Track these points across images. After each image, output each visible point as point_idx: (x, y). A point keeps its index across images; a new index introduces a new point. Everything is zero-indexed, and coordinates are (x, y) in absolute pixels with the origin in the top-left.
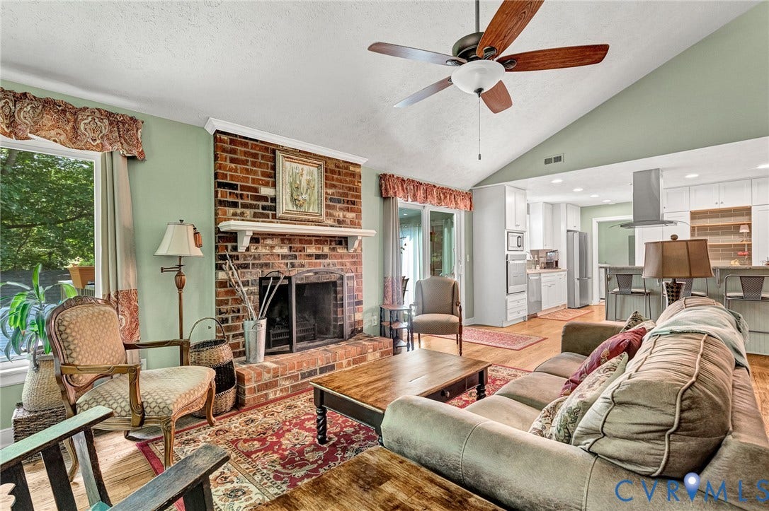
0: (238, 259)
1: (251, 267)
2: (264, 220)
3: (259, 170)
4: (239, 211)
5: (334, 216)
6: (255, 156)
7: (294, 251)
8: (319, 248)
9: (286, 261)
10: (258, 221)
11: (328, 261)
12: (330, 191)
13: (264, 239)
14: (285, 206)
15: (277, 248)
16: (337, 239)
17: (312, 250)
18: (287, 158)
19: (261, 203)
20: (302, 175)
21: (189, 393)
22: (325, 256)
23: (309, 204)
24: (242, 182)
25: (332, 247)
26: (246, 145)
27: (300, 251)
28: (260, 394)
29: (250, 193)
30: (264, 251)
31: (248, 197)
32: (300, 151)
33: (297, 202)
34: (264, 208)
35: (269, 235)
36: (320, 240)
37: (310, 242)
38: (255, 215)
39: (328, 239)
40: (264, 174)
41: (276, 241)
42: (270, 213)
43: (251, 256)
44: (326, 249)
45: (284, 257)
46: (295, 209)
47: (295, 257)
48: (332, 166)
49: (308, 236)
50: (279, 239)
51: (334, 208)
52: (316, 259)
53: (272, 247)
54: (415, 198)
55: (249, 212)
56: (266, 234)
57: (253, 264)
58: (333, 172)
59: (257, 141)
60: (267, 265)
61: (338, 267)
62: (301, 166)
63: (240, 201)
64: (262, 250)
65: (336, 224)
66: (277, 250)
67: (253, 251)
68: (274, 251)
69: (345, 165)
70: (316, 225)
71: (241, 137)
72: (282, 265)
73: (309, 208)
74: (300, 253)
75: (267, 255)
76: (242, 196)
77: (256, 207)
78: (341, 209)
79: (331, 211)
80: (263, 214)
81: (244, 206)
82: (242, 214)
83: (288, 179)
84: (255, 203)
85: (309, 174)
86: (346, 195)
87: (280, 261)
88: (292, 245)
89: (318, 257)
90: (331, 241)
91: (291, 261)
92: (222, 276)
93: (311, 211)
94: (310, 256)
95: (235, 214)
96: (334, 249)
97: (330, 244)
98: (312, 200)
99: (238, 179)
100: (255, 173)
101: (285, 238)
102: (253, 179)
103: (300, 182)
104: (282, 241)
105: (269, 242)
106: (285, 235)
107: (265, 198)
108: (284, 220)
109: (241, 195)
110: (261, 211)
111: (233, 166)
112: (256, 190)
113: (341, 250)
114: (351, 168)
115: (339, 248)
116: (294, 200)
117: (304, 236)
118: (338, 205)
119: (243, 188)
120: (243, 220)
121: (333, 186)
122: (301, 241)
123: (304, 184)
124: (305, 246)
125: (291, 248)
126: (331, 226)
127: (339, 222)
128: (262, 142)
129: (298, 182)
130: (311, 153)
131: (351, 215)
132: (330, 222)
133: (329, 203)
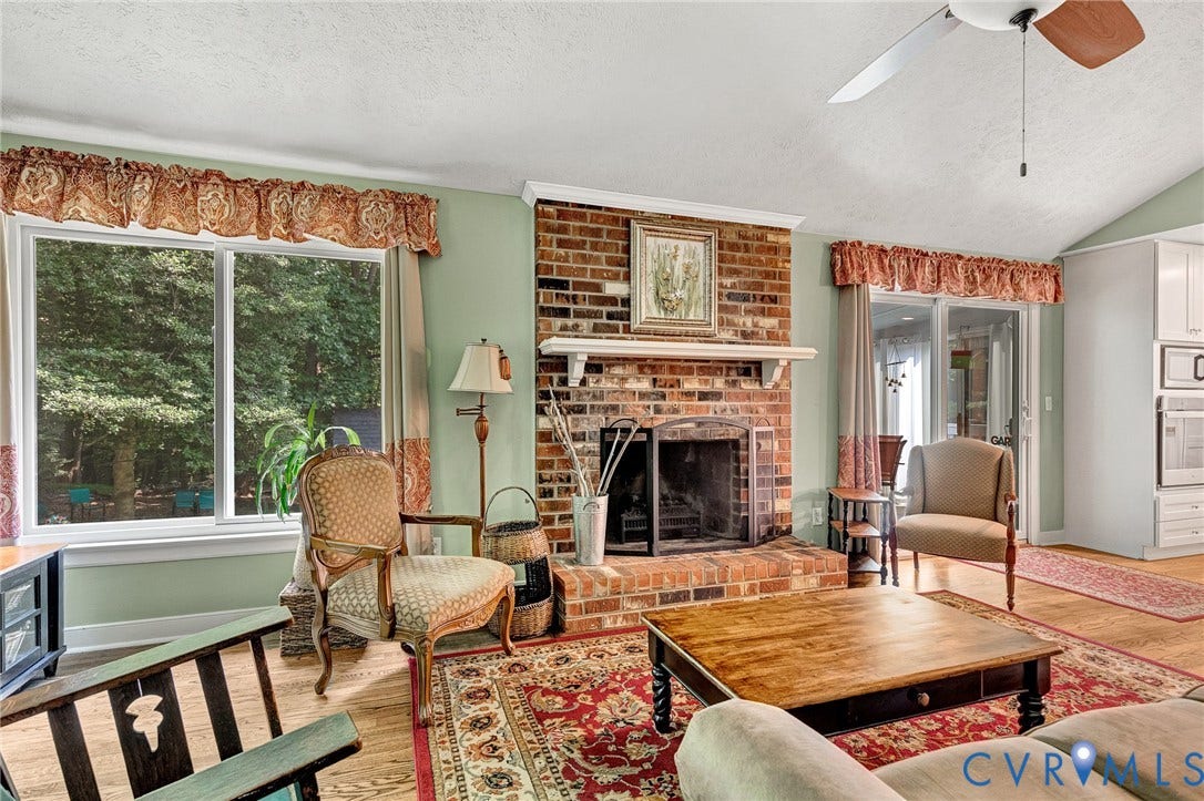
0: (568, 398)
1: (588, 411)
2: (609, 335)
3: (603, 255)
4: (570, 322)
5: (735, 325)
6: (596, 233)
7: (661, 386)
8: (706, 381)
9: (647, 403)
10: (601, 338)
11: (722, 403)
12: (728, 282)
13: (609, 366)
14: (645, 310)
15: (631, 380)
16: (740, 365)
17: (692, 384)
18: (650, 230)
19: (605, 309)
20: (675, 257)
21: (460, 601)
22: (717, 396)
23: (688, 307)
24: (575, 276)
25: (730, 379)
26: (582, 217)
27: (672, 386)
28: (589, 617)
29: (587, 294)
30: (609, 385)
31: (585, 300)
32: (673, 217)
33: (666, 302)
34: (610, 316)
35: (618, 359)
36: (707, 367)
37: (690, 371)
38: (596, 328)
39: (724, 365)
40: (610, 261)
41: (631, 369)
42: (621, 323)
43: (589, 393)
44: (719, 383)
45: (643, 395)
46: (663, 316)
47: (663, 397)
48: (732, 237)
49: (686, 361)
50: (635, 366)
51: (734, 310)
52: (700, 399)
53: (623, 379)
54: (910, 283)
55: (586, 324)
56: (613, 359)
57: (592, 407)
58: (734, 247)
59: (600, 208)
60: (615, 408)
61: (741, 414)
62: (673, 242)
63: (572, 307)
64: (606, 384)
65: (739, 339)
66: (632, 385)
67: (591, 385)
68: (627, 386)
69: (759, 232)
70: (700, 342)
71: (574, 205)
72: (640, 409)
73: (687, 314)
74: (671, 390)
75: (615, 392)
76: (575, 299)
77: (597, 315)
78: (748, 312)
79: (730, 317)
80: (608, 325)
81: (579, 314)
82: (576, 327)
83: (650, 266)
84: (596, 308)
85: (691, 254)
86: (760, 286)
87: (637, 402)
88: (658, 376)
89: (703, 396)
90: (729, 369)
91: (656, 403)
92: (544, 423)
93: (691, 317)
94: (689, 394)
95: (564, 328)
96: (734, 383)
97: (728, 375)
98: (694, 297)
99: (571, 271)
100: (597, 260)
101: (643, 364)
102: (593, 270)
103: (672, 269)
104: (641, 369)
105: (618, 371)
106: (645, 359)
107: (612, 300)
108: (642, 334)
109: (575, 297)
110: (604, 320)
111: (562, 251)
112: (598, 288)
113: (748, 385)
114: (771, 237)
115: (745, 381)
116: (661, 301)
117: (679, 360)
118: (744, 305)
119: (577, 286)
120: (576, 337)
121: (736, 272)
122: (672, 370)
123: (679, 272)
124: (681, 377)
125: (655, 380)
126: (730, 343)
127: (745, 335)
128: (608, 209)
129: (668, 270)
130: (692, 219)
131: (769, 323)
132: (727, 335)
133: (726, 302)
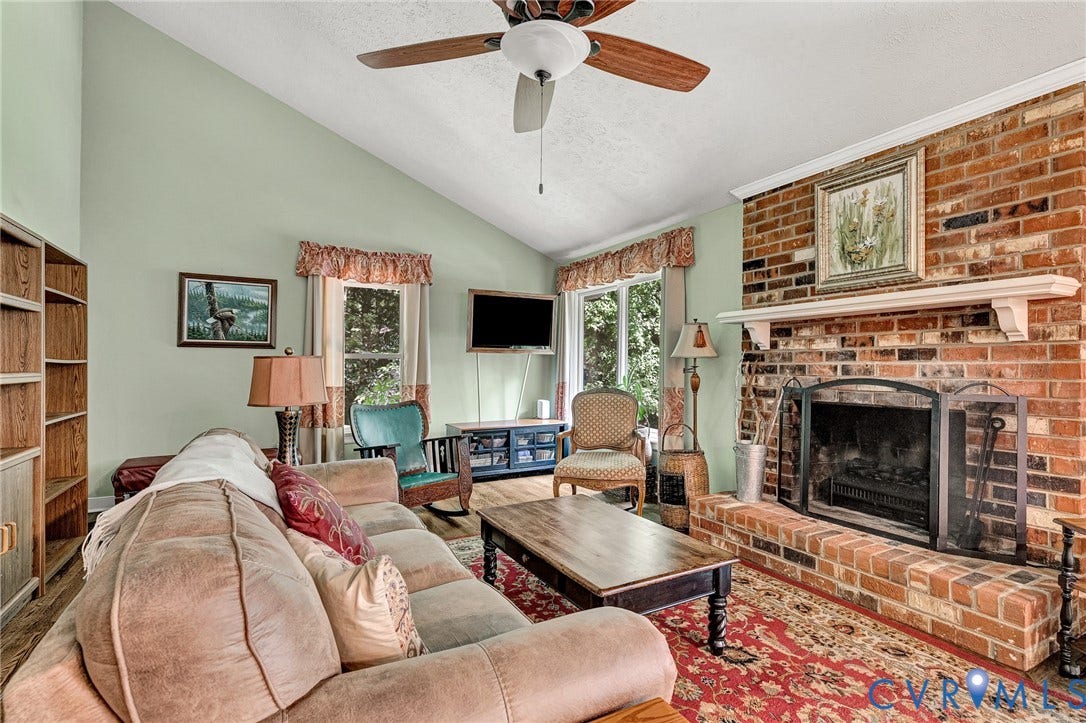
0: (763, 360)
1: (778, 371)
2: (796, 300)
3: (792, 227)
4: (765, 294)
5: (957, 259)
6: (788, 209)
7: (850, 346)
8: (911, 337)
9: (833, 363)
10: (790, 304)
11: (935, 363)
12: (941, 207)
13: (797, 329)
14: (830, 266)
15: (817, 341)
16: (968, 311)
17: (892, 340)
19: (793, 277)
20: (863, 203)
22: (930, 353)
23: (882, 252)
24: (769, 253)
25: (950, 331)
26: (775, 200)
27: (863, 345)
29: (779, 266)
30: (797, 347)
31: (777, 272)
32: (867, 159)
33: (853, 256)
34: (799, 282)
35: (806, 321)
36: (913, 319)
37: (887, 327)
38: (787, 296)
39: (939, 315)
40: (799, 231)
41: (817, 330)
42: (809, 286)
43: (779, 355)
44: (931, 338)
45: (830, 356)
46: (850, 271)
47: (853, 356)
48: (953, 147)
49: (882, 315)
50: (823, 327)
51: (959, 240)
52: (901, 358)
53: (811, 341)
55: (777, 293)
56: (801, 322)
57: (782, 367)
59: (790, 185)
60: (802, 369)
61: (967, 378)
62: (860, 189)
63: (767, 281)
64: (795, 346)
65: (965, 276)
66: (819, 345)
67: (781, 347)
68: (814, 347)
70: (902, 290)
71: (769, 192)
72: (826, 370)
73: (880, 261)
74: (863, 348)
75: (802, 353)
76: (769, 274)
77: (787, 283)
78: (983, 237)
79: (949, 251)
80: (796, 291)
81: (773, 286)
82: (770, 297)
83: (835, 221)
84: (786, 277)
85: (884, 193)
86: (1007, 195)
87: (825, 363)
88: (847, 335)
89: (906, 355)
90: (946, 318)
91: (844, 363)
93: (886, 264)
94: (886, 353)
95: (761, 300)
96: (957, 336)
97: (945, 326)
98: (890, 239)
99: (766, 251)
100: (787, 233)
101: (830, 324)
102: (784, 244)
103: (860, 217)
104: (828, 330)
105: (805, 332)
106: (833, 319)
107: (801, 267)
108: (829, 293)
109: (769, 272)
110: (794, 287)
111: (759, 236)
112: (788, 258)
113: (977, 338)
114: (1032, 115)
115: (976, 333)
116: (846, 255)
117: (875, 315)
118: (976, 230)
119: (772, 261)
120: (770, 306)
122: (864, 327)
123: (869, 216)
124: (876, 335)
125: (843, 339)
126: (949, 284)
127: (977, 269)
128: (797, 182)
129: (856, 220)
130: (882, 154)
132: (948, 274)
133: (941, 233)
